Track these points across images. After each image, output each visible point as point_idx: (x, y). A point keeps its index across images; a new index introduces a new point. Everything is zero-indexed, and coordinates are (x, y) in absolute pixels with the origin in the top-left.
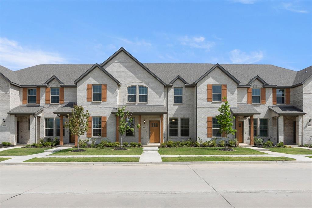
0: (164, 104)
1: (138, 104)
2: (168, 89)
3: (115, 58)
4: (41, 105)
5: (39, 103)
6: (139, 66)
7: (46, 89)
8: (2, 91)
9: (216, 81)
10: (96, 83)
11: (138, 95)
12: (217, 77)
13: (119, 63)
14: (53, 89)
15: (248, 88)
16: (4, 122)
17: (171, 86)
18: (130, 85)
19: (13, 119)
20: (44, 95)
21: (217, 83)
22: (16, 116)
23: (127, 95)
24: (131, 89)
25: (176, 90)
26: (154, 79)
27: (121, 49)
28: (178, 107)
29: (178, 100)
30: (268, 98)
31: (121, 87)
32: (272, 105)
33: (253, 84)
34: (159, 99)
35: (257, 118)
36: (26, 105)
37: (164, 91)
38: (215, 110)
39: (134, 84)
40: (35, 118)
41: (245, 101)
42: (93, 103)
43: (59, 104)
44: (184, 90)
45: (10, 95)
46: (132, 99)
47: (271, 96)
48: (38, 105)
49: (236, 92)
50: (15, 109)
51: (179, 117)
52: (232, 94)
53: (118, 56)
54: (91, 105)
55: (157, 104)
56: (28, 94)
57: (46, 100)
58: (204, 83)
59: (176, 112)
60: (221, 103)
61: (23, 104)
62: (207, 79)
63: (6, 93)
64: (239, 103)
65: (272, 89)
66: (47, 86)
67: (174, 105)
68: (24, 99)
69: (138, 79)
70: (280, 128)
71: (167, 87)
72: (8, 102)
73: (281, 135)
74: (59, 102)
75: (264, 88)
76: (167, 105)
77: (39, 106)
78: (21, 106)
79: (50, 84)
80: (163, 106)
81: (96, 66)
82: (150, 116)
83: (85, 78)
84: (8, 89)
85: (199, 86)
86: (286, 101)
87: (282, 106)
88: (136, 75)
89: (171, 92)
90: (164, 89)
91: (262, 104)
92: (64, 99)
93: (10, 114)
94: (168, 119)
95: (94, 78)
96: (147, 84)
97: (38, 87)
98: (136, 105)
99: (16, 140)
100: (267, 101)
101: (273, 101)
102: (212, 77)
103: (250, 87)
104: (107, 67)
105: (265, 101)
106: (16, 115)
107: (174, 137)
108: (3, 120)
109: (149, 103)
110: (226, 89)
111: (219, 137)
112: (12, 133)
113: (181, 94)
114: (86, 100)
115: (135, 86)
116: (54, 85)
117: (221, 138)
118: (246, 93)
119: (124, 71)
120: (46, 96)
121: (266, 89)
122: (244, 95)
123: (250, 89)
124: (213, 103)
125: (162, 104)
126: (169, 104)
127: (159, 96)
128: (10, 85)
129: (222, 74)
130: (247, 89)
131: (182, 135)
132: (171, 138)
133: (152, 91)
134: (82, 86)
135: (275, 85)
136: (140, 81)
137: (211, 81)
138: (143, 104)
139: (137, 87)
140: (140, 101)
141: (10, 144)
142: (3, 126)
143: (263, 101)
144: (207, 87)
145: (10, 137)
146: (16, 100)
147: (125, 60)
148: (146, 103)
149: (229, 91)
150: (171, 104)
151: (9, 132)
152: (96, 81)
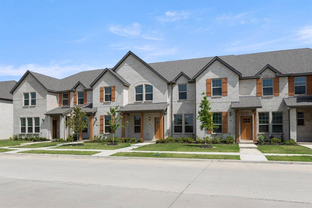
0: (168, 101)
1: (144, 102)
2: (172, 86)
3: (125, 61)
4: (71, 106)
5: (70, 105)
6: (145, 67)
7: (74, 93)
8: (42, 97)
9: (216, 75)
10: (107, 85)
11: (144, 94)
12: (216, 71)
13: (128, 66)
14: (79, 93)
15: (258, 79)
16: (44, 121)
17: (174, 84)
18: (137, 85)
19: (49, 119)
20: (73, 98)
21: (217, 77)
22: (52, 117)
23: (135, 94)
24: (139, 89)
25: (180, 86)
26: (159, 78)
27: (129, 53)
28: (182, 103)
29: (183, 96)
30: (283, 89)
31: (130, 88)
32: (287, 96)
33: (263, 74)
34: (163, 96)
35: (269, 112)
36: (61, 107)
37: (168, 89)
38: (215, 105)
39: (140, 84)
40: (64, 117)
41: (254, 93)
42: (104, 103)
43: (83, 106)
44: (188, 86)
45: (47, 100)
46: (139, 97)
47: (287, 85)
48: (69, 106)
49: (238, 85)
50: (52, 111)
51: (183, 113)
52: (234, 86)
53: (127, 59)
54: (103, 105)
55: (161, 101)
56: (62, 98)
57: (74, 103)
58: (203, 78)
59: (180, 108)
60: (221, 97)
61: (59, 106)
62: (207, 73)
63: (45, 99)
64: (248, 96)
65: (287, 77)
66: (74, 90)
67: (178, 101)
68: (60, 103)
69: (144, 79)
70: (291, 123)
71: (171, 84)
72: (45, 105)
73: (293, 131)
74: (83, 104)
75: (278, 77)
76: (172, 102)
77: (69, 108)
78: (58, 108)
79: (76, 89)
80: (167, 103)
81: (106, 71)
82: (154, 113)
83: (99, 81)
84: (46, 95)
85: (198, 81)
86: (307, 91)
87: (302, 97)
88: (142, 75)
89: (176, 89)
90: (168, 86)
91: (275, 96)
92: (87, 100)
93: (47, 115)
94: (173, 115)
95: (105, 81)
96: (152, 83)
97: (69, 92)
98: (143, 103)
99: (51, 136)
100: (281, 92)
101: (289, 92)
102: (211, 71)
103: (259, 78)
104: (119, 70)
105: (279, 92)
106: (51, 115)
107: (178, 133)
108: (43, 119)
109: (154, 101)
110: (227, 83)
111: (220, 133)
112: (48, 130)
113: (186, 90)
114: (99, 100)
115: (142, 86)
116: (80, 89)
117: (221, 135)
118: (256, 84)
119: (132, 72)
120: (74, 99)
121: (280, 79)
122: (253, 87)
123: (259, 80)
124: (212, 98)
125: (165, 101)
126: (173, 101)
127: (163, 94)
128: (47, 92)
129: (223, 67)
130: (256, 80)
131: (186, 131)
132: (176, 134)
133: (157, 89)
134: (96, 89)
135: (290, 73)
136: (146, 81)
137: (210, 75)
138: (149, 102)
139: (144, 86)
140: (146, 100)
141: (46, 138)
142: (43, 125)
143: (276, 92)
144: (206, 82)
145: (47, 134)
146: (53, 104)
147: (133, 62)
148: (152, 101)
149: (230, 84)
150: (175, 101)
151: (46, 129)
152: (107, 83)
